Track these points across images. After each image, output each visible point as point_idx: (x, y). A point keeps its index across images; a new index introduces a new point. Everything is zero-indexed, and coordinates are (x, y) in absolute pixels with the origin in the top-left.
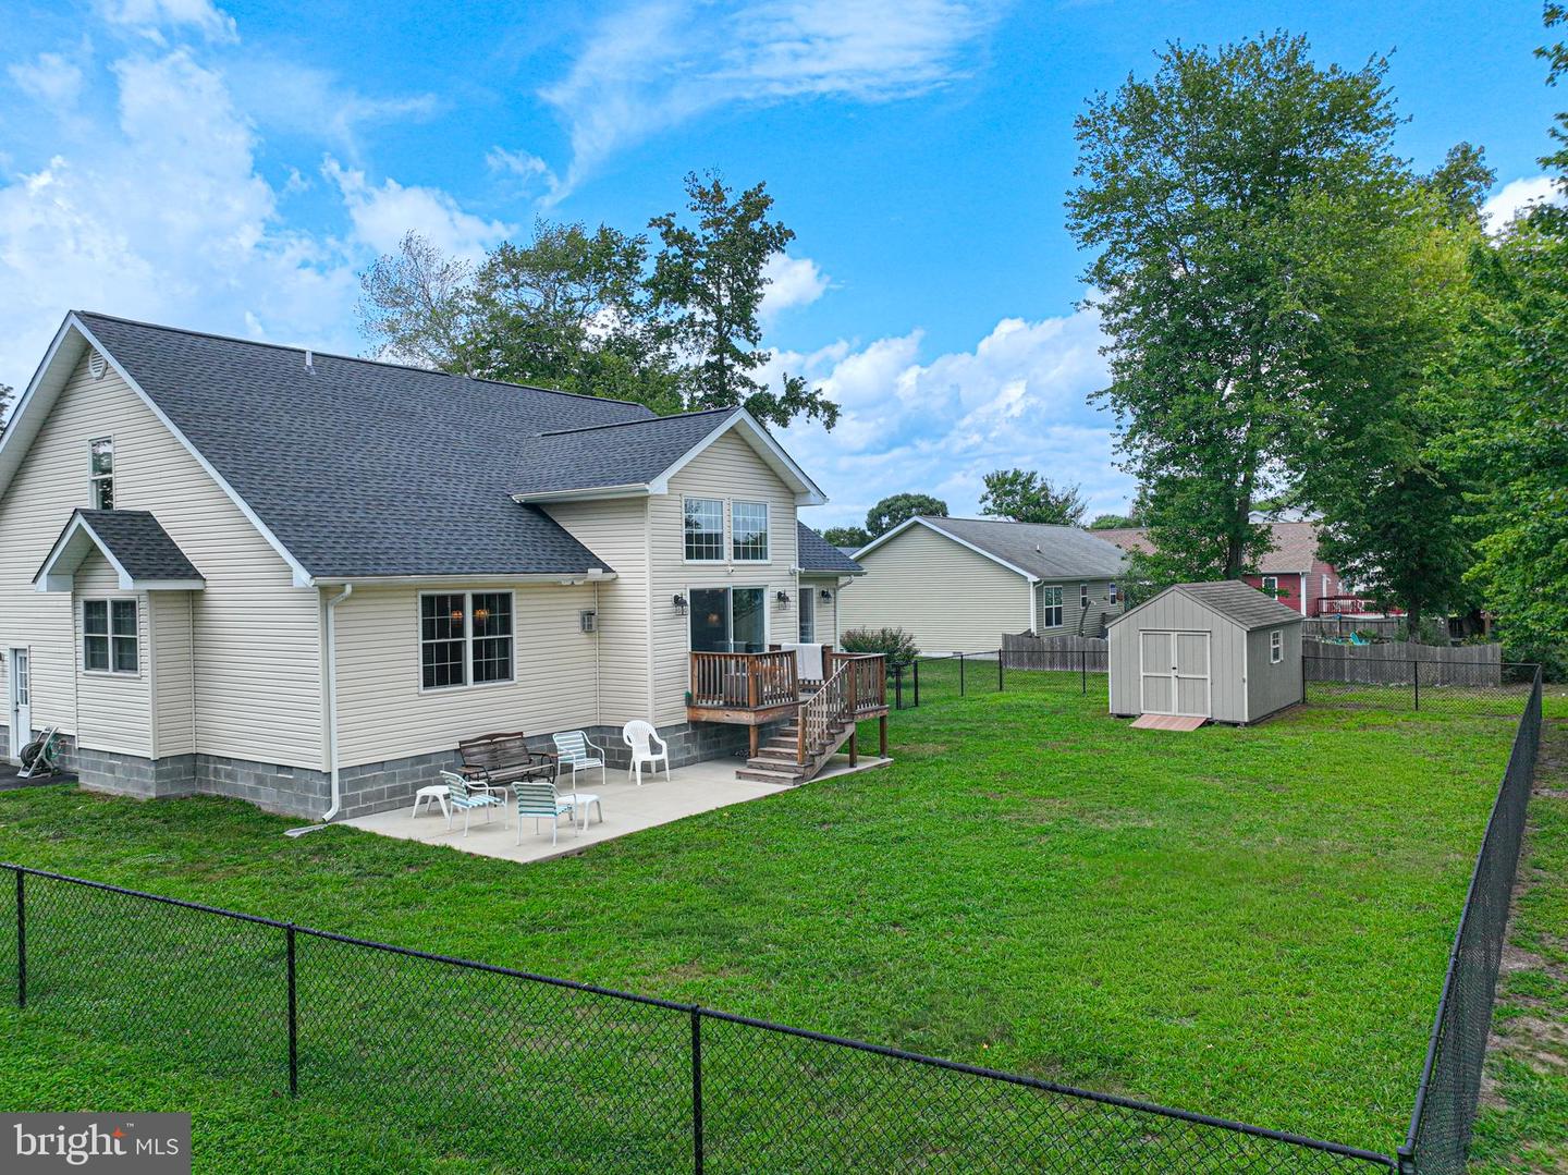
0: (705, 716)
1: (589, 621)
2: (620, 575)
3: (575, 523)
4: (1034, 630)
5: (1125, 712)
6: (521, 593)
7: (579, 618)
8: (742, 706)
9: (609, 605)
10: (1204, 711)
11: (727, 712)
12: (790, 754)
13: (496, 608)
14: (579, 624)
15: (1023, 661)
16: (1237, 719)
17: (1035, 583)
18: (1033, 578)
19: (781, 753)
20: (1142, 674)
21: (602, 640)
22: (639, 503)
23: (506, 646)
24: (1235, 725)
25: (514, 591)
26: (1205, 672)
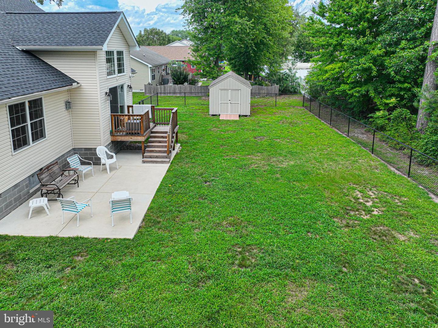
0: (120, 139)
1: (68, 105)
2: (82, 84)
3: (53, 60)
4: (150, 82)
5: (214, 114)
6: (46, 97)
7: (64, 104)
8: (137, 134)
9: (75, 97)
10: (238, 113)
11: (131, 137)
12: (160, 151)
13: (36, 105)
14: (65, 107)
15: (151, 93)
16: (247, 114)
17: (150, 67)
18: (150, 66)
19: (156, 151)
20: (220, 102)
21: (73, 112)
22: (93, 53)
23: (41, 123)
24: (246, 116)
25: (43, 97)
26: (238, 101)
